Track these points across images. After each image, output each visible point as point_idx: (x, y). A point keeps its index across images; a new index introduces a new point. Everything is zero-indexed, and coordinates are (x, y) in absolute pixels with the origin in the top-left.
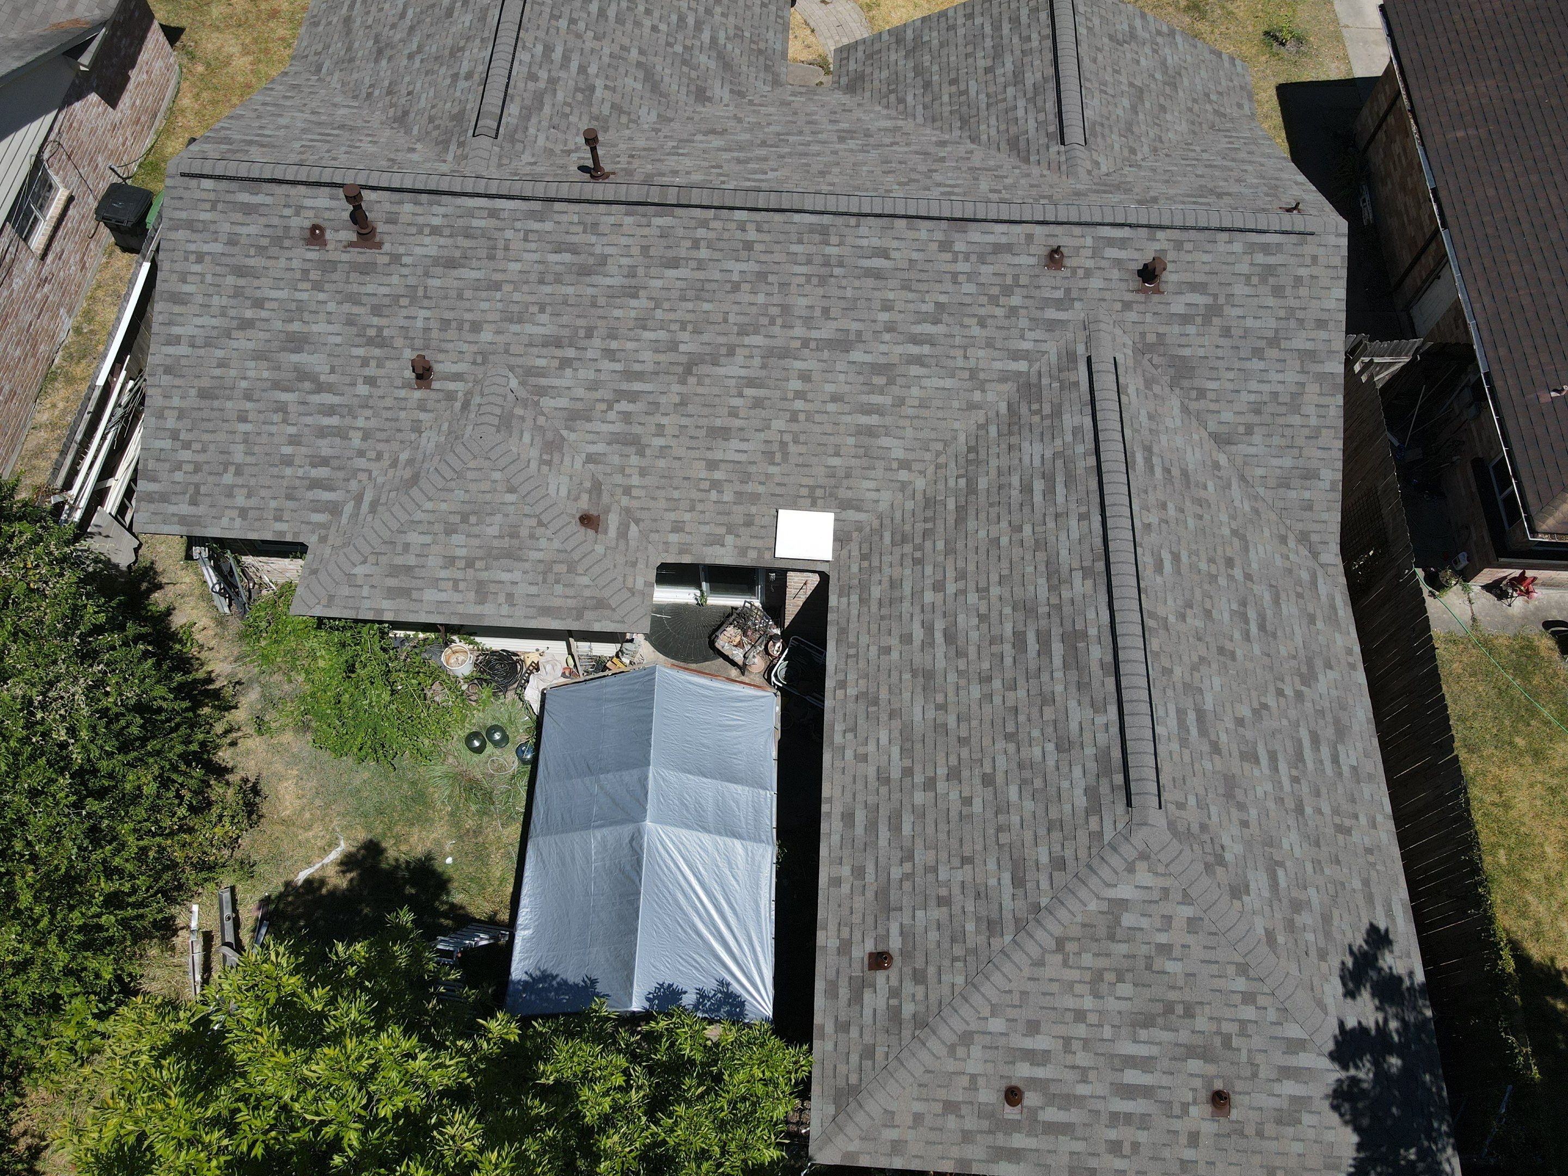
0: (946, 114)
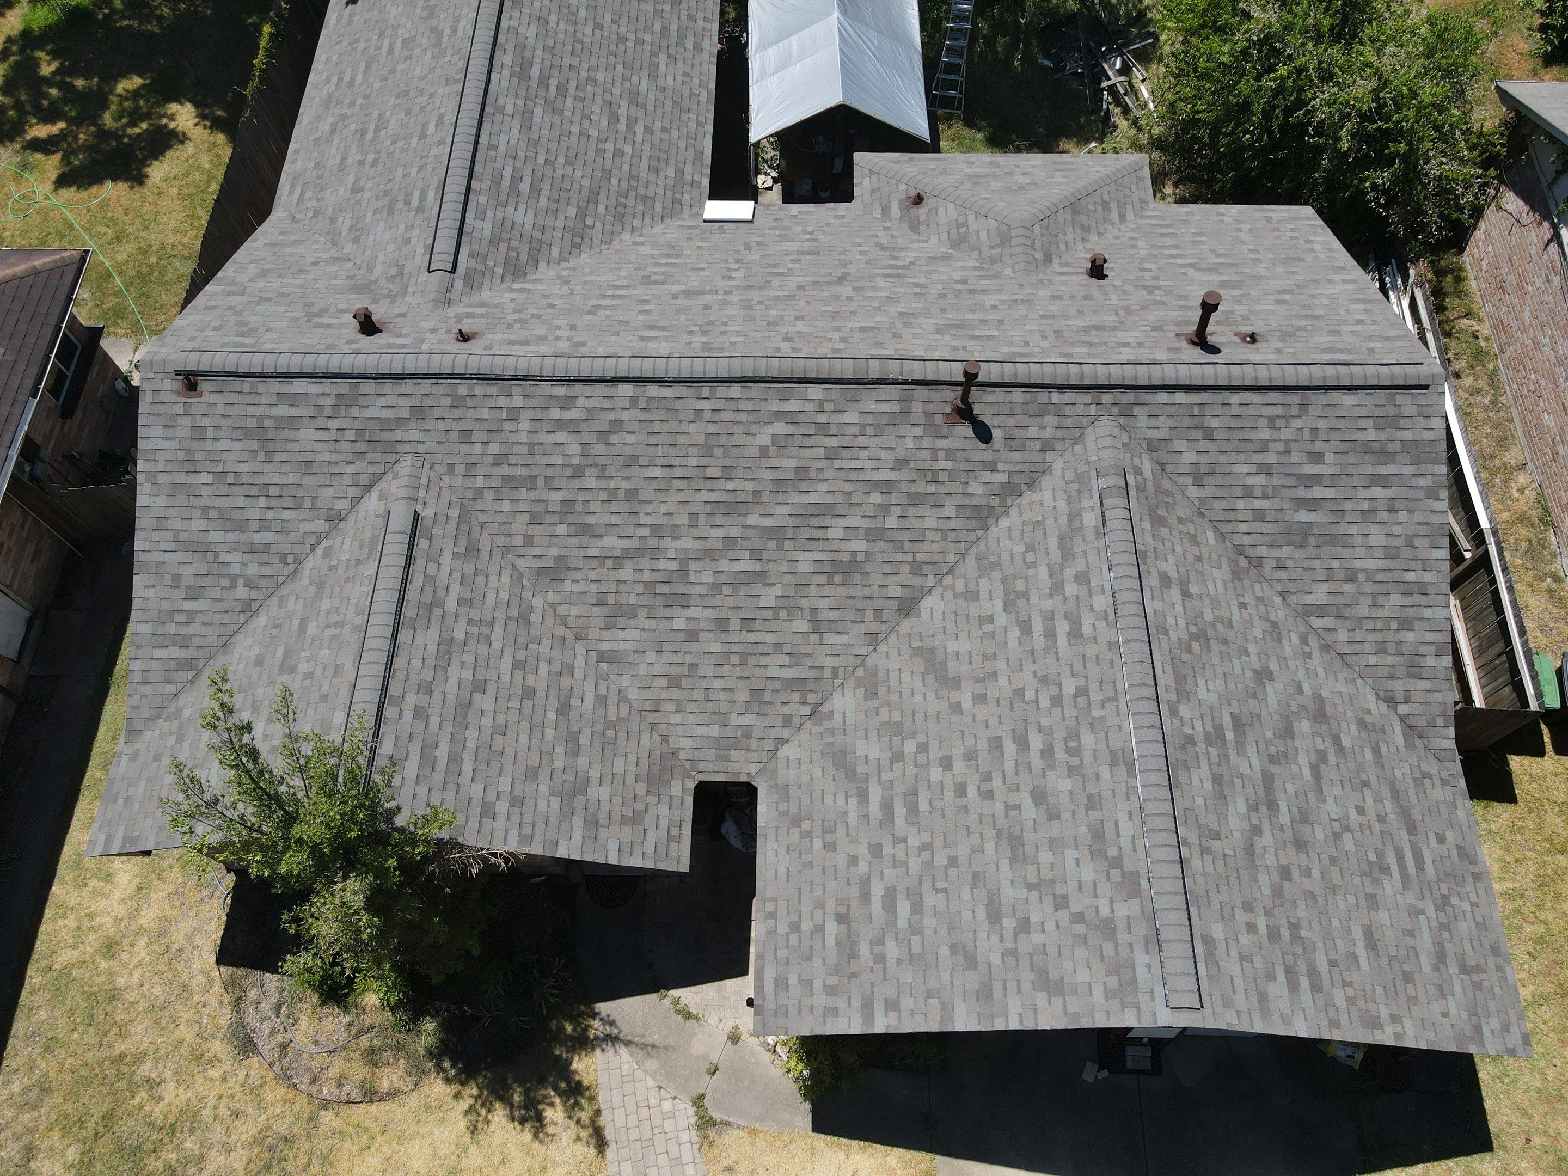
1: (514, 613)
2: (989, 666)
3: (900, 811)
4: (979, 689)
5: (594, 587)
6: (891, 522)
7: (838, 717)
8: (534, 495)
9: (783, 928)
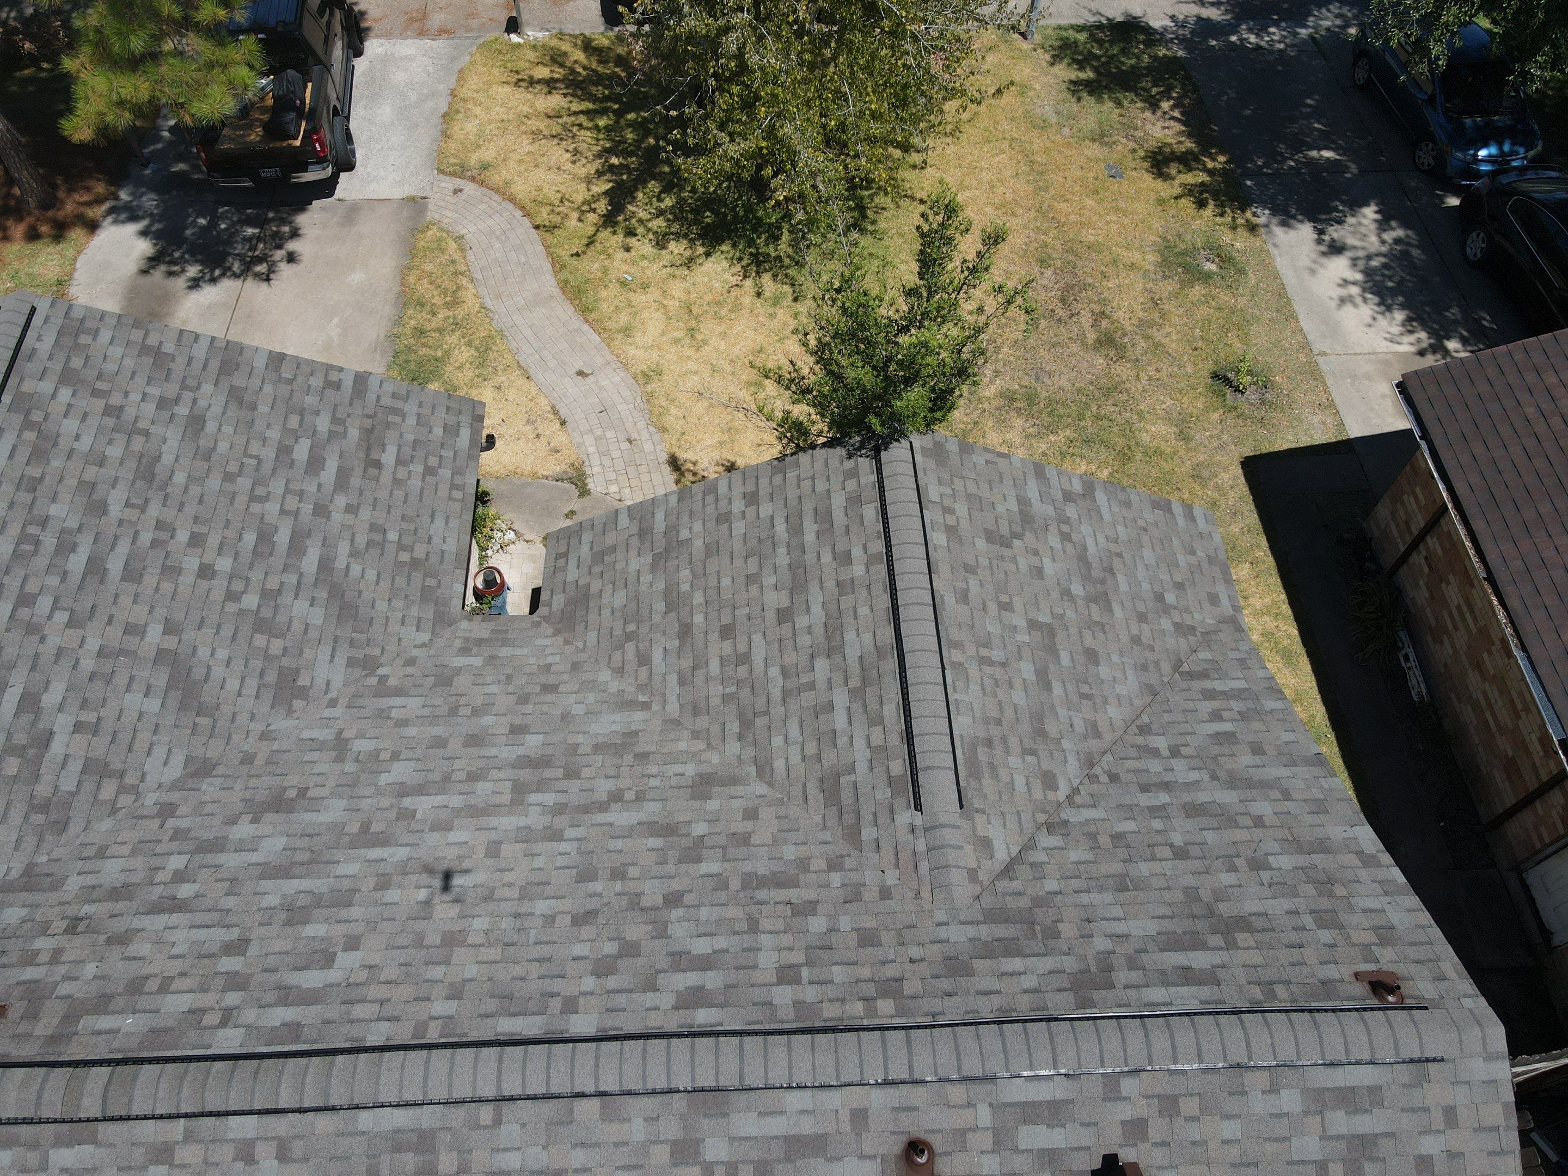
0: (715, 702)
1: (760, 722)
2: (107, 666)
3: (283, 537)
4: (132, 642)
5: (653, 770)
6: (177, 862)
7: (341, 659)
8: (748, 867)
9: (445, 473)
